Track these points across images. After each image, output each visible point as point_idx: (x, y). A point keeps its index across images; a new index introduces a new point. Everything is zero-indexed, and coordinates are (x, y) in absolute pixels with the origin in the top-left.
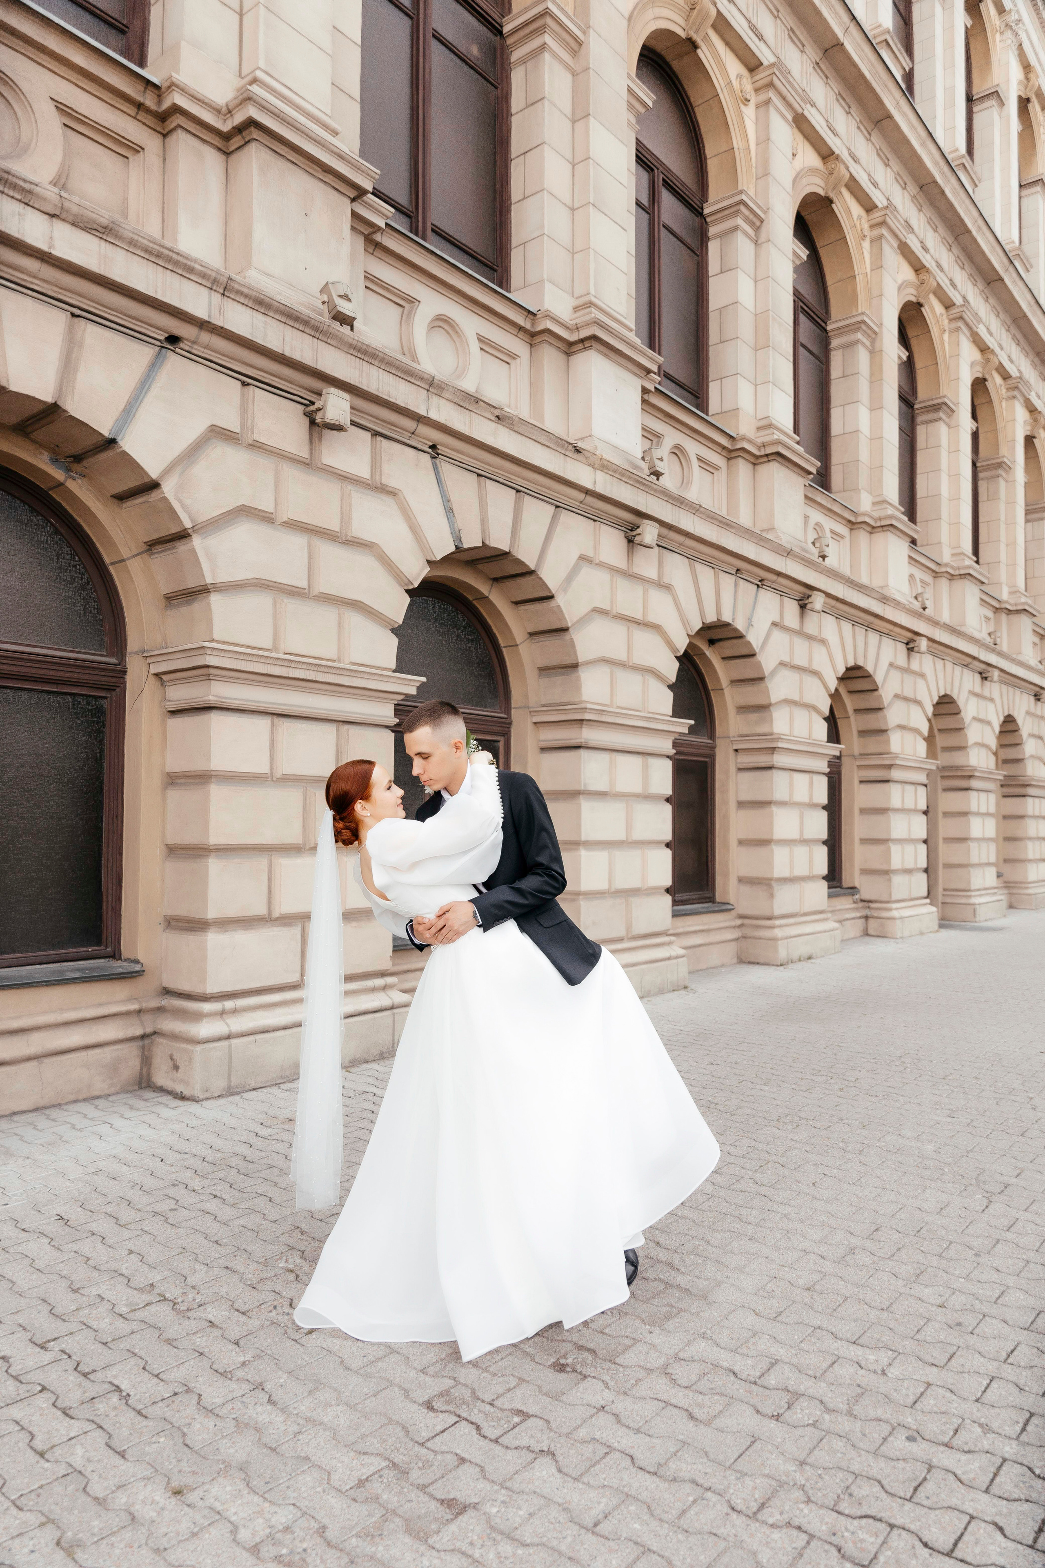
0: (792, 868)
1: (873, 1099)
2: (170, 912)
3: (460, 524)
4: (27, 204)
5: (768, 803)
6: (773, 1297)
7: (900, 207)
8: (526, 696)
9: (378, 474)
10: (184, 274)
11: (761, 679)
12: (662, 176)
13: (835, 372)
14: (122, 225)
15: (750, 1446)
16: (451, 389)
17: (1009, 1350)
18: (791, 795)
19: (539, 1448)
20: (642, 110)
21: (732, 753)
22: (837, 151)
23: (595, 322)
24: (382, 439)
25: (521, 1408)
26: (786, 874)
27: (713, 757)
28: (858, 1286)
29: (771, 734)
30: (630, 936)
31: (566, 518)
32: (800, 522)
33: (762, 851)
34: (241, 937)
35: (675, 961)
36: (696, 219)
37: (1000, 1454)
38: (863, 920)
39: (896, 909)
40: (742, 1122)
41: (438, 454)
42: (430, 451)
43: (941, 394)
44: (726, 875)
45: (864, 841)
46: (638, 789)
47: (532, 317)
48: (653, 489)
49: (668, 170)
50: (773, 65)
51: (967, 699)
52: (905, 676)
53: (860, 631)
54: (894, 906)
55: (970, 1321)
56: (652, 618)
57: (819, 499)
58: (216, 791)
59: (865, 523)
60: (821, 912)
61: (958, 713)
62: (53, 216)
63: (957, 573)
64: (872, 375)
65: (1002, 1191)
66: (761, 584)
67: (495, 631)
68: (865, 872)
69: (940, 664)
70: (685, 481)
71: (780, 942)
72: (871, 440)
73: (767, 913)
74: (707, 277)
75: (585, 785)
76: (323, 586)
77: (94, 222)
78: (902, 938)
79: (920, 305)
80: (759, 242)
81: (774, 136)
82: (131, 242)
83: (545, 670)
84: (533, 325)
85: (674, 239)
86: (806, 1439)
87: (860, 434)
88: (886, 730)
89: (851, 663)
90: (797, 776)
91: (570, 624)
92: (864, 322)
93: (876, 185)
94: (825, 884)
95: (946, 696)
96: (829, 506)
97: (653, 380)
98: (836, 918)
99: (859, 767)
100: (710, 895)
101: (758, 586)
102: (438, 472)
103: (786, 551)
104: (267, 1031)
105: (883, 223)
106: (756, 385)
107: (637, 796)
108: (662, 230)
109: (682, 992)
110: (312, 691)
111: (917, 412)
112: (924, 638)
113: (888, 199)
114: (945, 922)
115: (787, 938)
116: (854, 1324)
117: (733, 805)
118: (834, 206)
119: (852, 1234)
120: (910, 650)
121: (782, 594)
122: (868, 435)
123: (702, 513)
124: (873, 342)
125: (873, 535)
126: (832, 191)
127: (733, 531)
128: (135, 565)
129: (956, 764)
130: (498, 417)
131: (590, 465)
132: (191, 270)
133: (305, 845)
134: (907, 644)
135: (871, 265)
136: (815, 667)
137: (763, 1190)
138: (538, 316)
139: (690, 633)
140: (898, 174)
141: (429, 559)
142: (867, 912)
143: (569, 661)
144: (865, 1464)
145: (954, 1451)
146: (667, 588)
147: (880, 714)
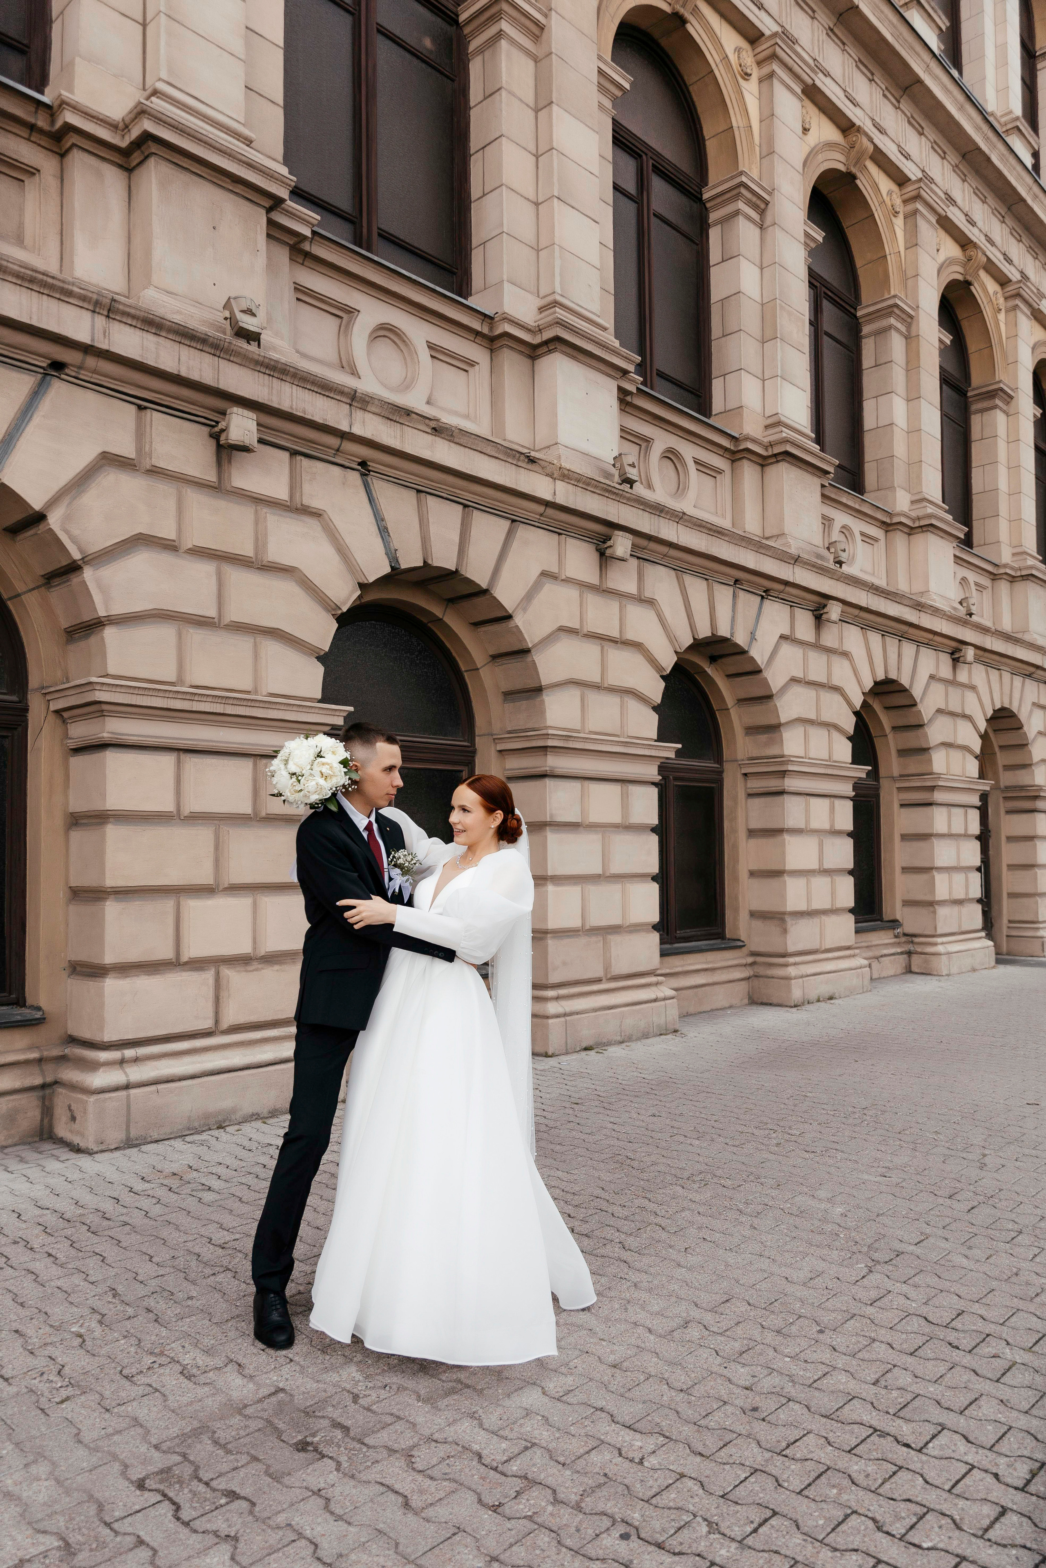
0: (809, 901)
1: (807, 1155)
2: (74, 958)
3: (396, 543)
5: (780, 831)
6: (571, 1374)
7: (938, 178)
8: (490, 723)
9: (298, 494)
11: (769, 697)
12: (651, 162)
13: (867, 361)
15: (449, 1538)
16: (376, 402)
17: (792, 1440)
18: (807, 821)
19: (226, 1533)
20: (619, 93)
21: (740, 778)
22: (858, 123)
23: (557, 323)
24: (303, 458)
25: (234, 1489)
26: (803, 907)
27: (720, 782)
28: (671, 1363)
29: (783, 756)
30: (609, 976)
31: (524, 533)
32: (816, 525)
33: (774, 883)
34: (143, 983)
35: (662, 1003)
36: (695, 205)
37: (710, 1558)
38: (905, 956)
39: (942, 943)
40: (648, 1180)
41: (369, 471)
42: (360, 468)
43: (997, 379)
44: (736, 910)
45: (905, 870)
46: (617, 819)
47: (490, 321)
48: (625, 497)
49: (658, 155)
50: (775, 35)
51: (1031, 712)
52: (951, 689)
53: (892, 643)
54: (939, 940)
55: (768, 1405)
56: (630, 636)
57: (844, 500)
58: (112, 832)
59: (901, 523)
60: (848, 948)
61: (1020, 727)
63: (1019, 574)
64: (908, 363)
65: (891, 1260)
66: (766, 595)
67: (454, 654)
68: (907, 903)
69: (994, 674)
70: (681, 489)
71: (793, 981)
72: (908, 433)
73: (781, 950)
74: (708, 267)
75: (551, 816)
76: (234, 614)
78: (948, 975)
79: (968, 283)
80: (765, 226)
81: (778, 111)
83: (510, 695)
84: (491, 329)
85: (668, 228)
86: (513, 1532)
87: (895, 427)
88: (929, 749)
89: (881, 676)
90: (813, 801)
91: (530, 646)
92: (897, 306)
93: (907, 157)
94: (851, 918)
95: (1003, 709)
96: (857, 507)
97: (633, 381)
98: (870, 954)
99: (899, 789)
100: (720, 930)
101: (763, 597)
102: (370, 490)
103: (793, 558)
104: (172, 1081)
105: (918, 197)
106: (764, 380)
107: (616, 826)
108: (654, 220)
109: (670, 1037)
110: (223, 724)
111: (970, 400)
112: (970, 647)
113: (923, 171)
114: (1002, 958)
115: (802, 977)
116: (640, 1406)
117: (742, 834)
118: (858, 182)
119: (696, 1305)
120: (956, 661)
121: (792, 604)
122: (905, 427)
123: (686, 521)
124: (909, 327)
125: (911, 537)
126: (855, 166)
127: (726, 539)
128: (32, 601)
129: (1021, 784)
130: (434, 429)
131: (547, 475)
133: (218, 885)
134: (952, 654)
135: (905, 243)
136: (836, 682)
137: (626, 1255)
138: (496, 319)
139: (679, 650)
140: (935, 142)
141: (361, 581)
142: (911, 947)
143: (533, 684)
144: (559, 1563)
145: (663, 1552)
146: (651, 602)
147: (921, 731)
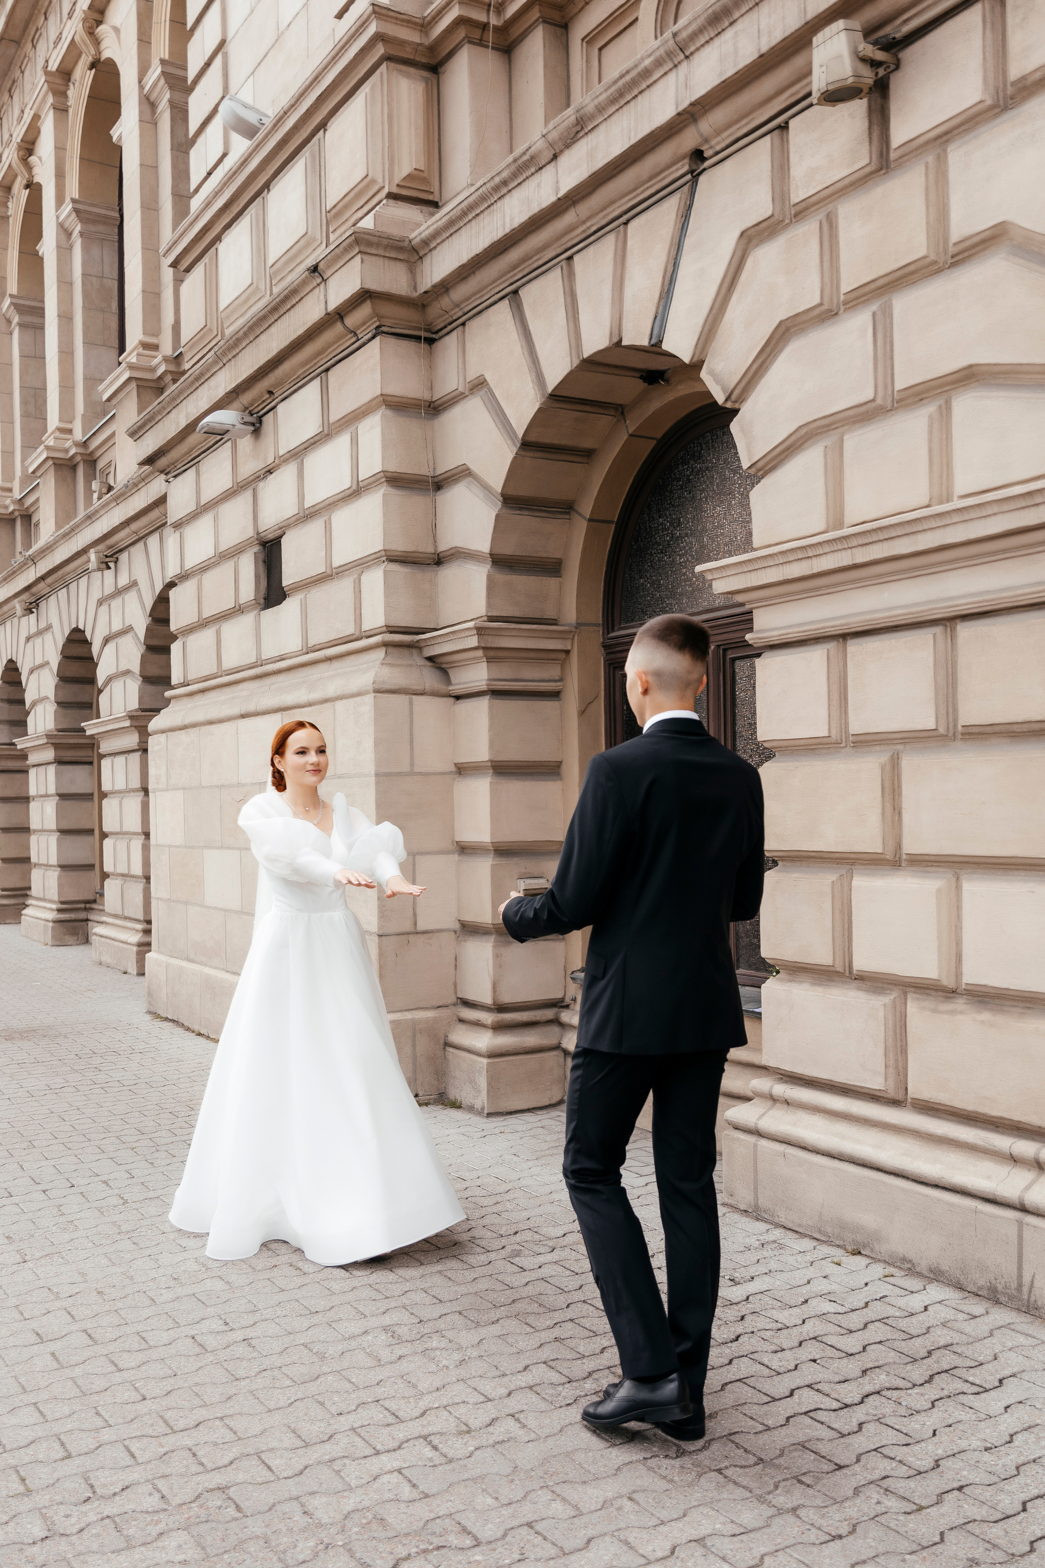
4: (541, 168)
10: (648, 83)
14: (584, 104)
62: (555, 157)
77: (569, 129)
82: (600, 109)
132: (646, 73)
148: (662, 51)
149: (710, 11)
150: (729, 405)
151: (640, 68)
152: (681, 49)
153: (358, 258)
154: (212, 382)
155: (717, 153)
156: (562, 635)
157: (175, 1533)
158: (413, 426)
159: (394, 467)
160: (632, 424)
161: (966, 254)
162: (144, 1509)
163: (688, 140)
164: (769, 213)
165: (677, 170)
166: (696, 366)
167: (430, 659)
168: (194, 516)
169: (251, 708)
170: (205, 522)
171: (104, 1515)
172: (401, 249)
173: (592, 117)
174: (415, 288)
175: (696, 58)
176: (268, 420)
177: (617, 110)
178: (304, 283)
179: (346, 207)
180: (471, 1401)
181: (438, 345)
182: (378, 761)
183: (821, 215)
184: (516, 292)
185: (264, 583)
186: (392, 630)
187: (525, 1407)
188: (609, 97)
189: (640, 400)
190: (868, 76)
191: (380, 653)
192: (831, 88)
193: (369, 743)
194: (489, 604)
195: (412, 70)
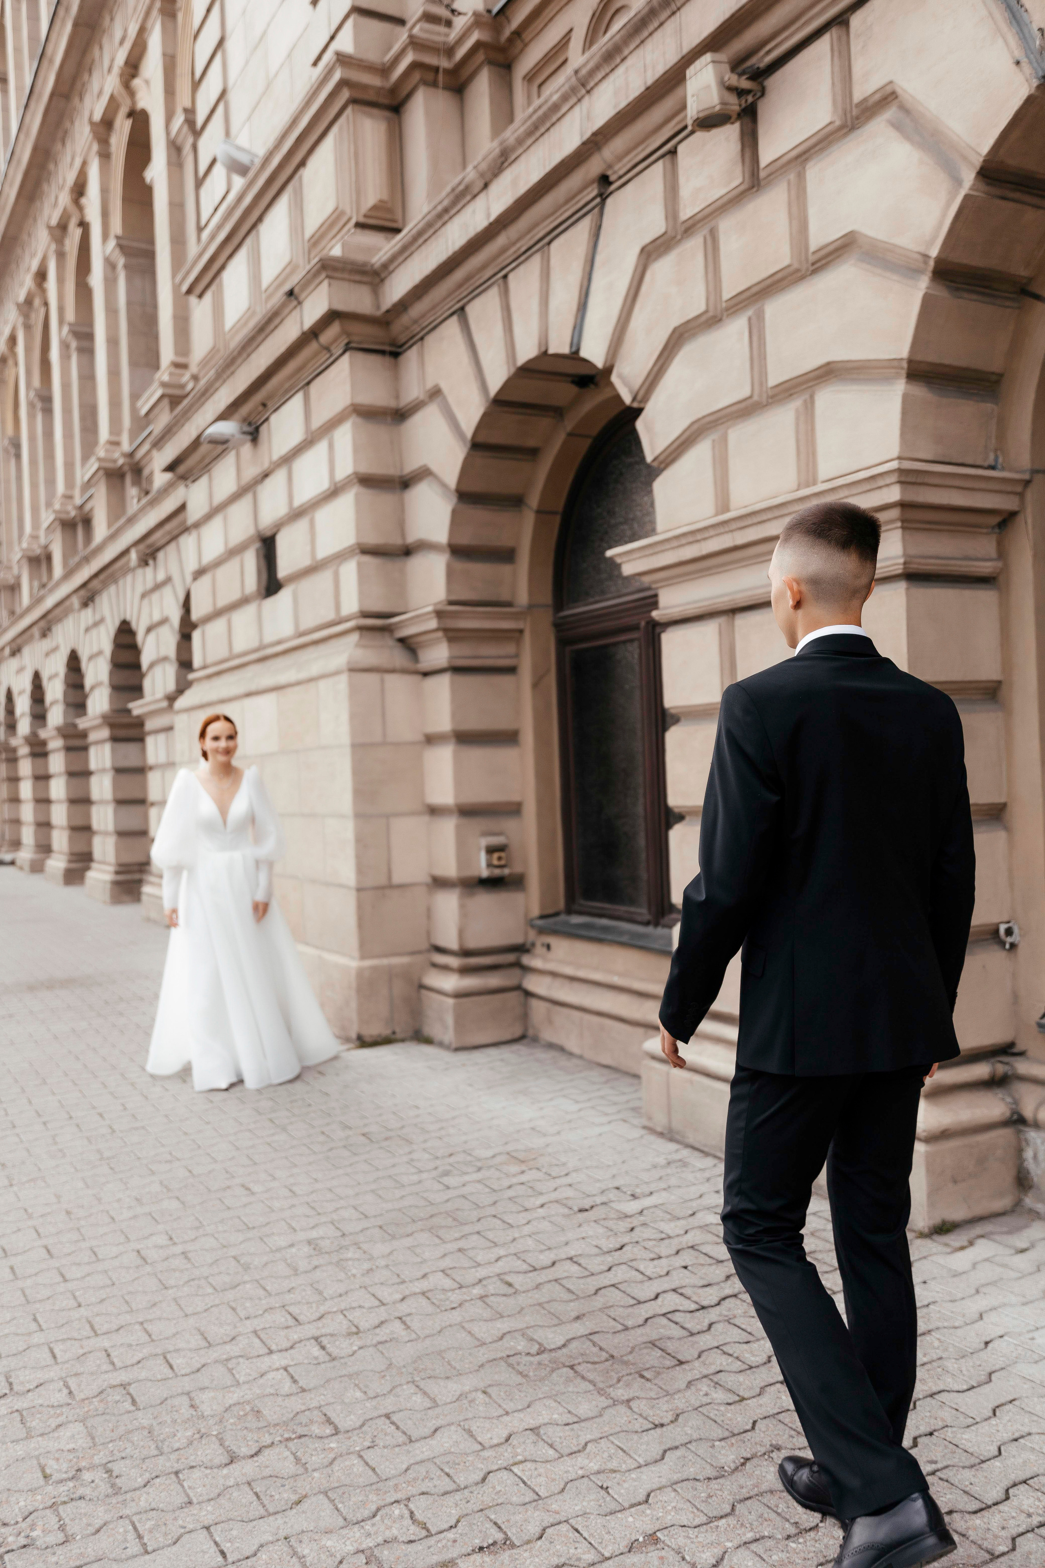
10: (558, 116)
62: (486, 186)
77: (495, 160)
148: (566, 87)
149: (604, 49)
150: (635, 405)
151: (550, 103)
152: (583, 85)
153: (326, 283)
154: (216, 397)
155: (620, 177)
156: (516, 616)
157: (71, 1425)
158: (381, 432)
159: (365, 469)
160: (569, 425)
161: (824, 262)
162: (51, 1404)
163: (594, 167)
164: (663, 230)
165: (588, 194)
166: (608, 371)
167: (402, 640)
168: (208, 517)
169: (253, 687)
170: (217, 522)
171: (14, 1409)
172: (363, 273)
173: (513, 149)
174: (378, 307)
175: (596, 92)
176: (263, 429)
177: (534, 142)
178: (283, 306)
179: (322, 236)
180: (367, 1305)
181: (402, 358)
182: (354, 732)
183: (705, 231)
184: (462, 309)
185: (265, 576)
186: (365, 615)
187: (414, 1311)
188: (525, 131)
189: (576, 401)
190: (734, 104)
191: (355, 637)
192: (701, 115)
193: (345, 717)
194: (449, 590)
195: (375, 111)
